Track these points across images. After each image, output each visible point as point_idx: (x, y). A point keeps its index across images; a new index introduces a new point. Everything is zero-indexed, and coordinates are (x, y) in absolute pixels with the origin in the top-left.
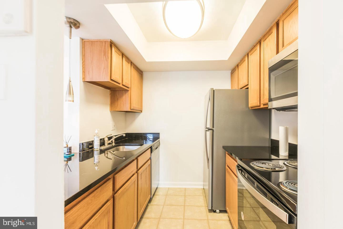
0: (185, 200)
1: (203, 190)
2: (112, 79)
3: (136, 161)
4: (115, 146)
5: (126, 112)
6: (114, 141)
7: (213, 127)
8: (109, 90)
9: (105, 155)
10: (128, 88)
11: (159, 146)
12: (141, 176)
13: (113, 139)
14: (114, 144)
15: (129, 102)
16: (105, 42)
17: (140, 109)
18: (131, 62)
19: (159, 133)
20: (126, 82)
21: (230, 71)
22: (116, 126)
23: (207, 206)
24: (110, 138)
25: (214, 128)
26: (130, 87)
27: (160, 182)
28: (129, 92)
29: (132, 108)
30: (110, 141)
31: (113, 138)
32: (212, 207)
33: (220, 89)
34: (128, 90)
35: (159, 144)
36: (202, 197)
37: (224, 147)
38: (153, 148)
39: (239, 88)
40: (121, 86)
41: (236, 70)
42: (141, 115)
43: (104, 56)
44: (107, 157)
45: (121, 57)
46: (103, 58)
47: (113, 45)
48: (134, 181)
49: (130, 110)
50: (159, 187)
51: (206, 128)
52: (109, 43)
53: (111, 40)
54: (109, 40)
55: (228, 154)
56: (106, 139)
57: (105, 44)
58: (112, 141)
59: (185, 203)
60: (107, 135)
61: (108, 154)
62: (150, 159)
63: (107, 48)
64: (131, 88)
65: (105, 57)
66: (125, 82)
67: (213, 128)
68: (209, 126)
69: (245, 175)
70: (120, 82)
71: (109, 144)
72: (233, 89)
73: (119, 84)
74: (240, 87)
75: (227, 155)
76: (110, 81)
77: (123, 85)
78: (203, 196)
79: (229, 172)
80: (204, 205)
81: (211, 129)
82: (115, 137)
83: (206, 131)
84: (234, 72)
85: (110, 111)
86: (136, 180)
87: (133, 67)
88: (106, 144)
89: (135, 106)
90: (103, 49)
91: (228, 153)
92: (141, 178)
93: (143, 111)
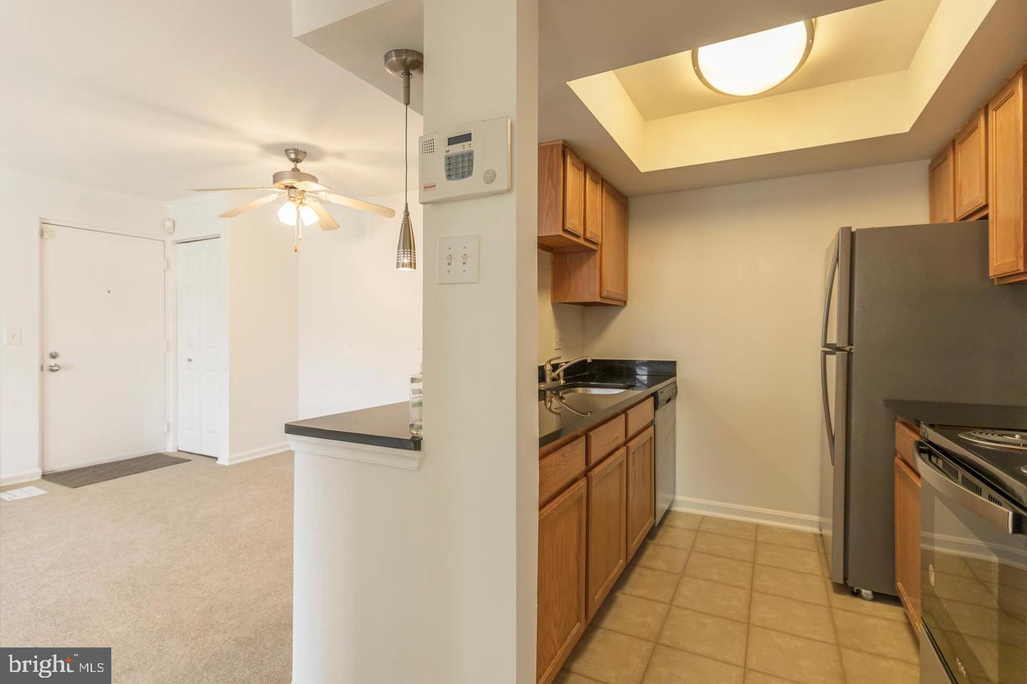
0: (755, 551)
1: (819, 539)
2: (566, 228)
3: (623, 416)
4: (564, 387)
5: (586, 304)
6: (562, 374)
7: (850, 343)
8: (550, 252)
9: (545, 404)
10: (594, 243)
11: (676, 397)
12: (634, 457)
13: (560, 370)
14: (562, 382)
15: (598, 279)
16: (552, 147)
17: (622, 298)
18: (603, 180)
19: (674, 363)
20: (593, 231)
21: (929, 162)
22: (565, 341)
23: (828, 576)
24: (555, 367)
25: (852, 345)
26: (582, 233)
27: (679, 498)
28: (598, 253)
29: (604, 294)
30: (554, 374)
31: (561, 366)
32: (845, 579)
33: (876, 226)
34: (595, 251)
35: (675, 391)
36: (815, 555)
37: (889, 403)
38: (661, 397)
39: (957, 217)
40: (581, 241)
41: (946, 159)
42: (625, 311)
43: (550, 180)
44: (550, 409)
45: (582, 173)
46: (548, 183)
47: (567, 151)
48: (621, 463)
49: (598, 300)
50: (675, 508)
51: (826, 345)
52: (560, 148)
53: (564, 141)
54: (561, 142)
55: (905, 424)
56: (549, 367)
57: (552, 151)
58: (558, 375)
59: (754, 558)
60: (550, 358)
61: (551, 401)
62: (652, 423)
63: (555, 160)
64: (602, 245)
65: (552, 181)
66: (591, 232)
67: (850, 347)
68: (833, 338)
69: (937, 461)
70: (581, 232)
71: (554, 380)
72: (938, 221)
73: (577, 236)
74: (960, 214)
75: (898, 424)
76: (561, 233)
77: (586, 239)
78: (818, 552)
79: (904, 476)
80: (818, 573)
81: (839, 349)
82: (565, 366)
83: (825, 353)
84: (939, 165)
85: (552, 304)
86: (623, 461)
87: (607, 192)
88: (548, 380)
89: (611, 288)
90: (547, 164)
91: (904, 420)
92: (634, 464)
93: (628, 303)
